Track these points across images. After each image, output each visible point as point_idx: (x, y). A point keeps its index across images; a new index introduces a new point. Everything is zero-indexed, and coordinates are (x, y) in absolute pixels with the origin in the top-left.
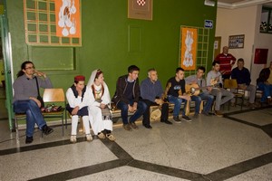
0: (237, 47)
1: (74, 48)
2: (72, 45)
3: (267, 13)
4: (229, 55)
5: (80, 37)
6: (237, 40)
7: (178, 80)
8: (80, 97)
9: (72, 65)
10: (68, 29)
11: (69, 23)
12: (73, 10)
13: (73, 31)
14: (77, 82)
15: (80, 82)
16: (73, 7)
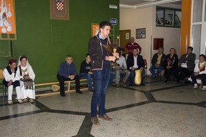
0: (141, 38)
1: (11, 41)
2: (9, 39)
3: (162, 11)
4: (135, 44)
5: (15, 33)
6: (141, 32)
7: (87, 62)
8: (13, 74)
9: (10, 53)
10: (6, 28)
11: (7, 24)
12: (9, 15)
13: (9, 29)
14: (11, 64)
15: (14, 64)
16: (9, 12)
